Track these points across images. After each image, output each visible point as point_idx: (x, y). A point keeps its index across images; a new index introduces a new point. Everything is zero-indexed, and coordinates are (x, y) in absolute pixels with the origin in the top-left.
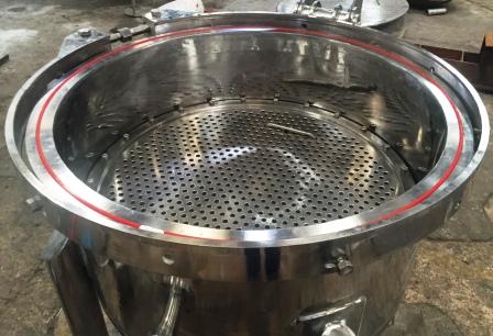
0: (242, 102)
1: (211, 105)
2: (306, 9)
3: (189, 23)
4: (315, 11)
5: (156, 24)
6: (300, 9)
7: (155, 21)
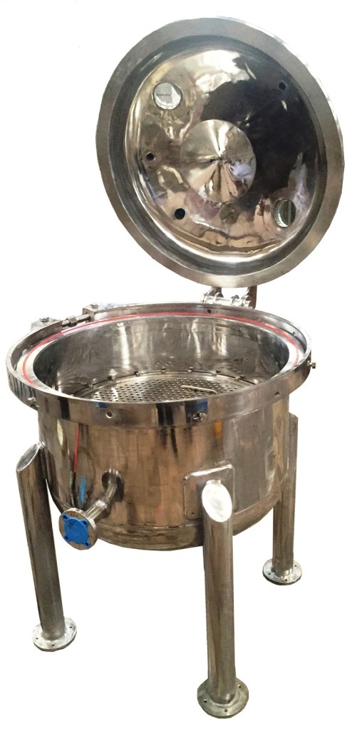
0: (162, 373)
1: (137, 376)
2: (210, 299)
3: (120, 312)
4: (217, 300)
5: (95, 313)
6: (205, 299)
7: (94, 310)
